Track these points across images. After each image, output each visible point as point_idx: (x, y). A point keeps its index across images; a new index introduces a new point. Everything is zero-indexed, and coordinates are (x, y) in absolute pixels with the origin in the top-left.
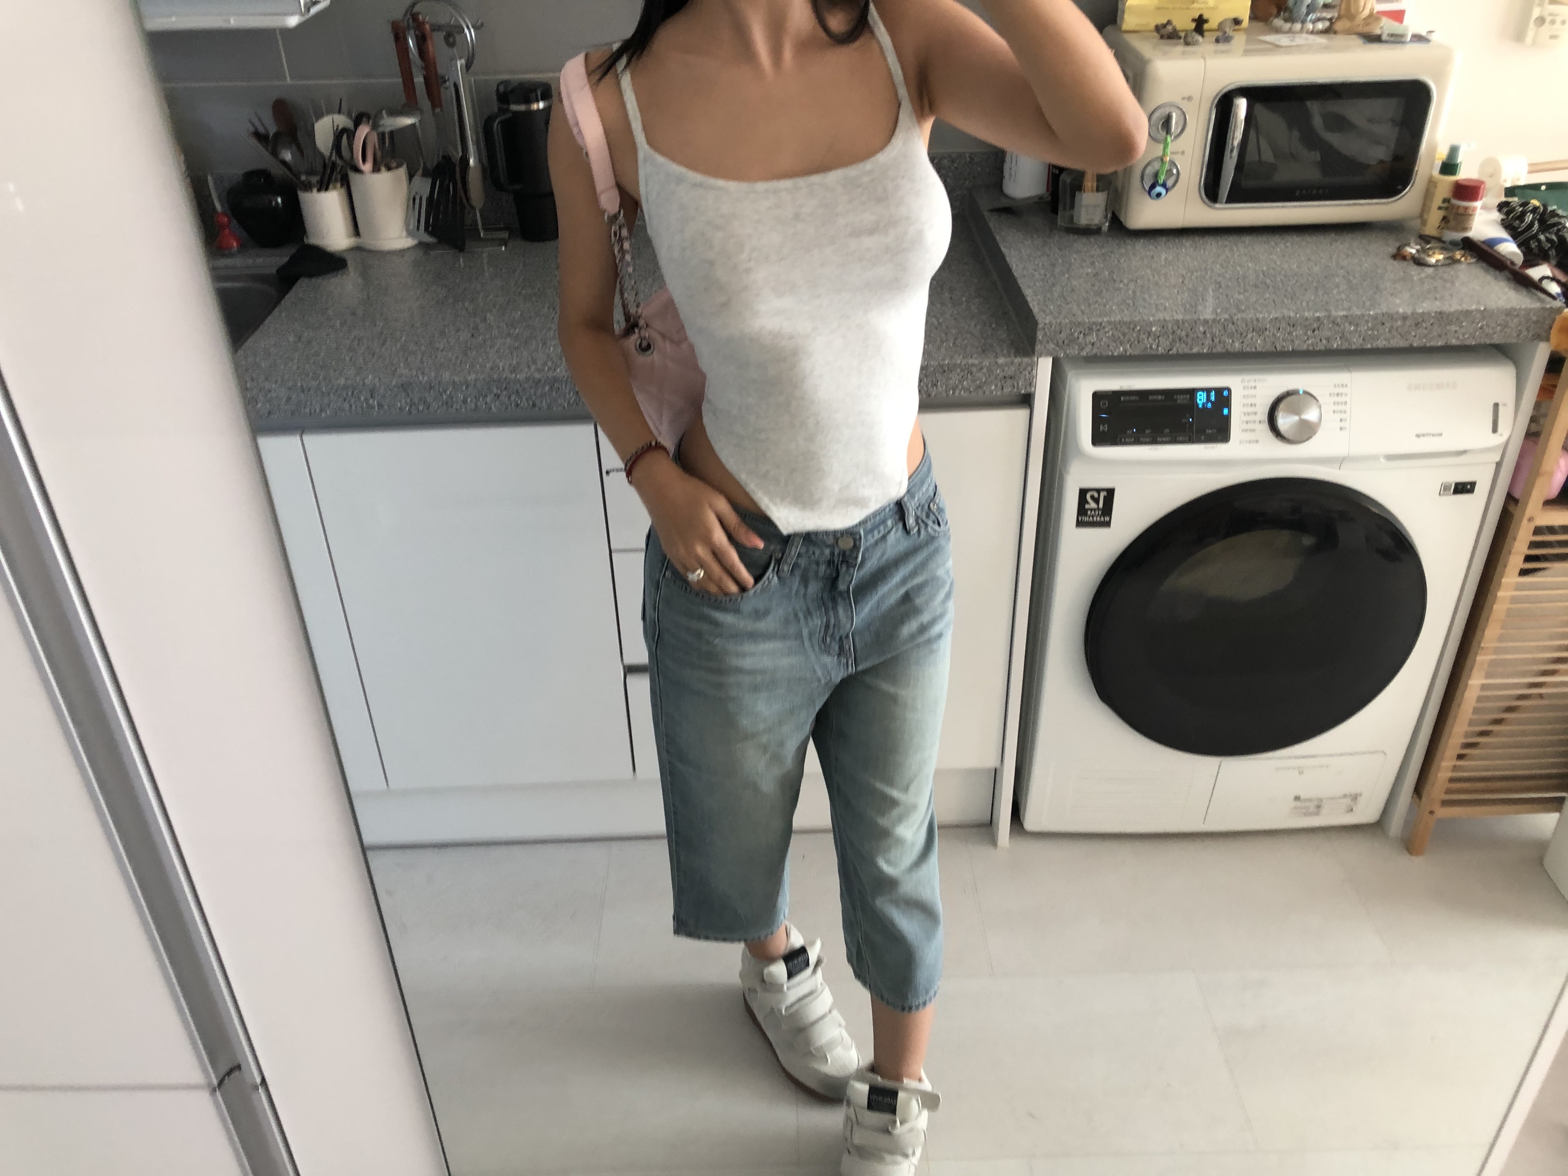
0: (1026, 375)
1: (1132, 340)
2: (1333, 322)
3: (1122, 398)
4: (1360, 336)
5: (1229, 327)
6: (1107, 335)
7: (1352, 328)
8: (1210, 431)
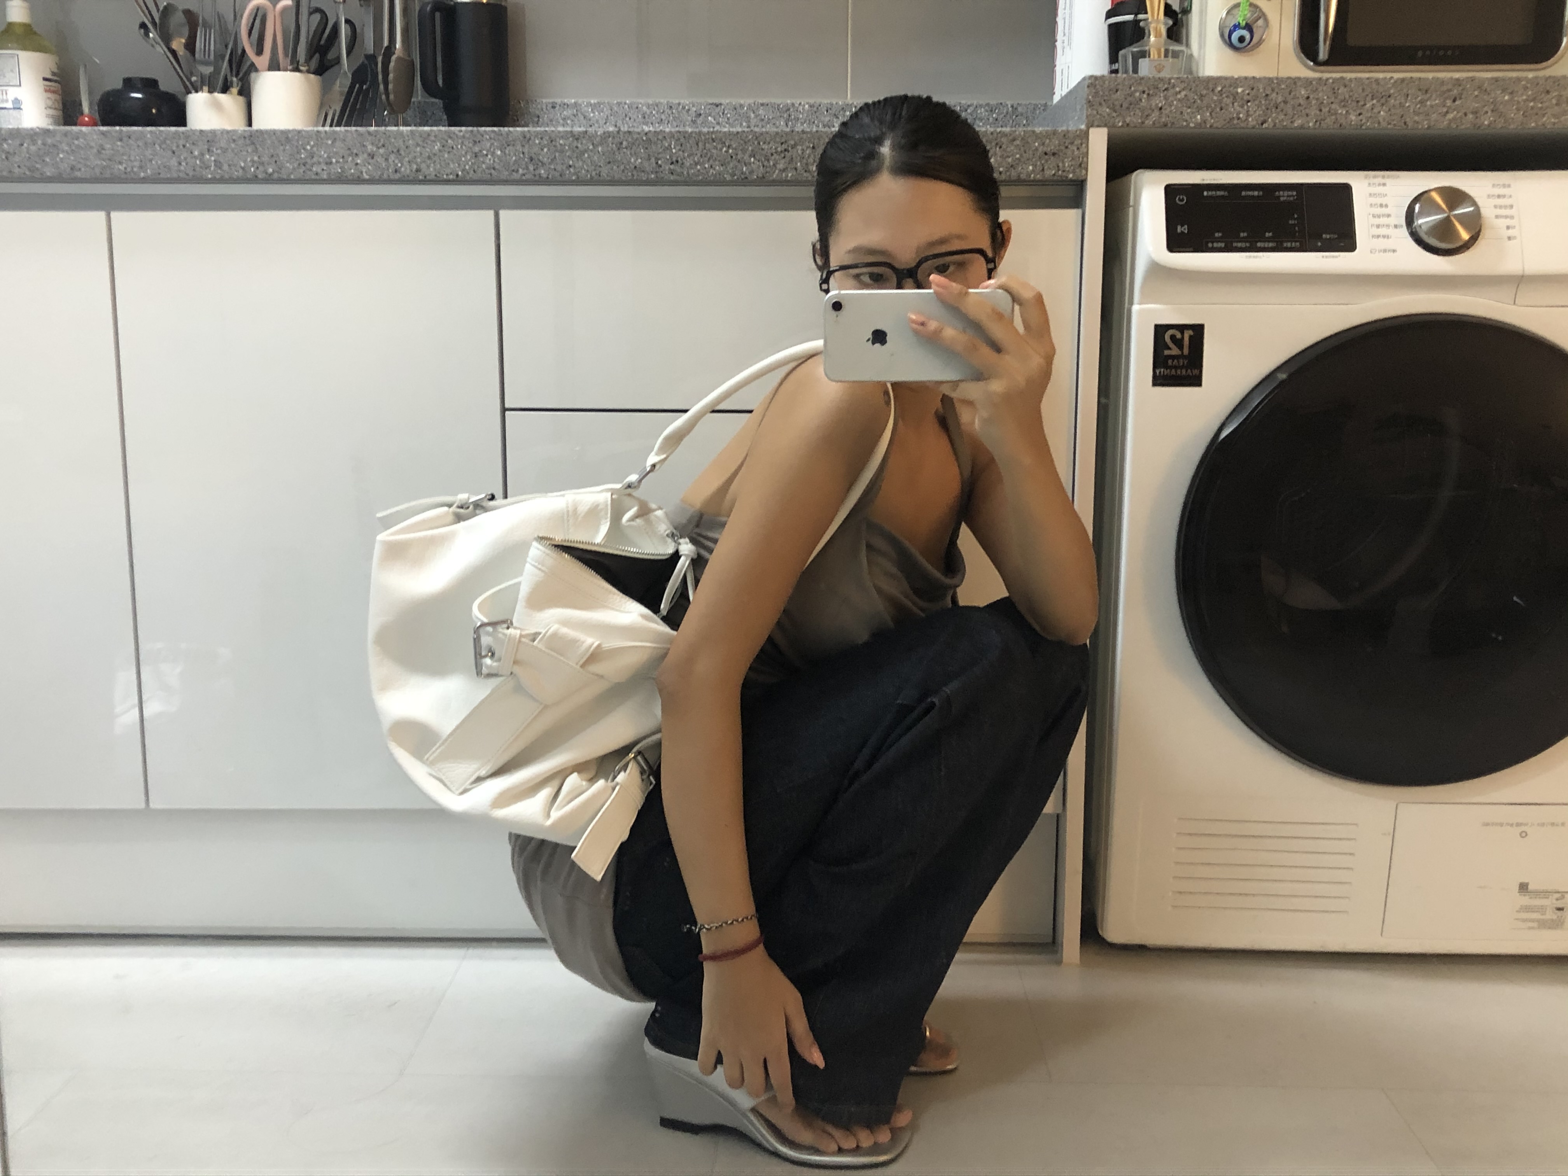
0: (1073, 151)
1: (1213, 106)
2: (1479, 88)
3: (1205, 193)
4: (1518, 110)
5: (1340, 91)
6: (1179, 96)
7: (1506, 98)
8: (1328, 236)
